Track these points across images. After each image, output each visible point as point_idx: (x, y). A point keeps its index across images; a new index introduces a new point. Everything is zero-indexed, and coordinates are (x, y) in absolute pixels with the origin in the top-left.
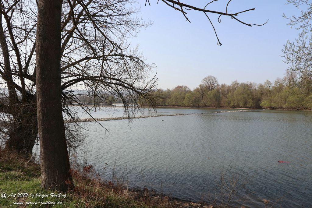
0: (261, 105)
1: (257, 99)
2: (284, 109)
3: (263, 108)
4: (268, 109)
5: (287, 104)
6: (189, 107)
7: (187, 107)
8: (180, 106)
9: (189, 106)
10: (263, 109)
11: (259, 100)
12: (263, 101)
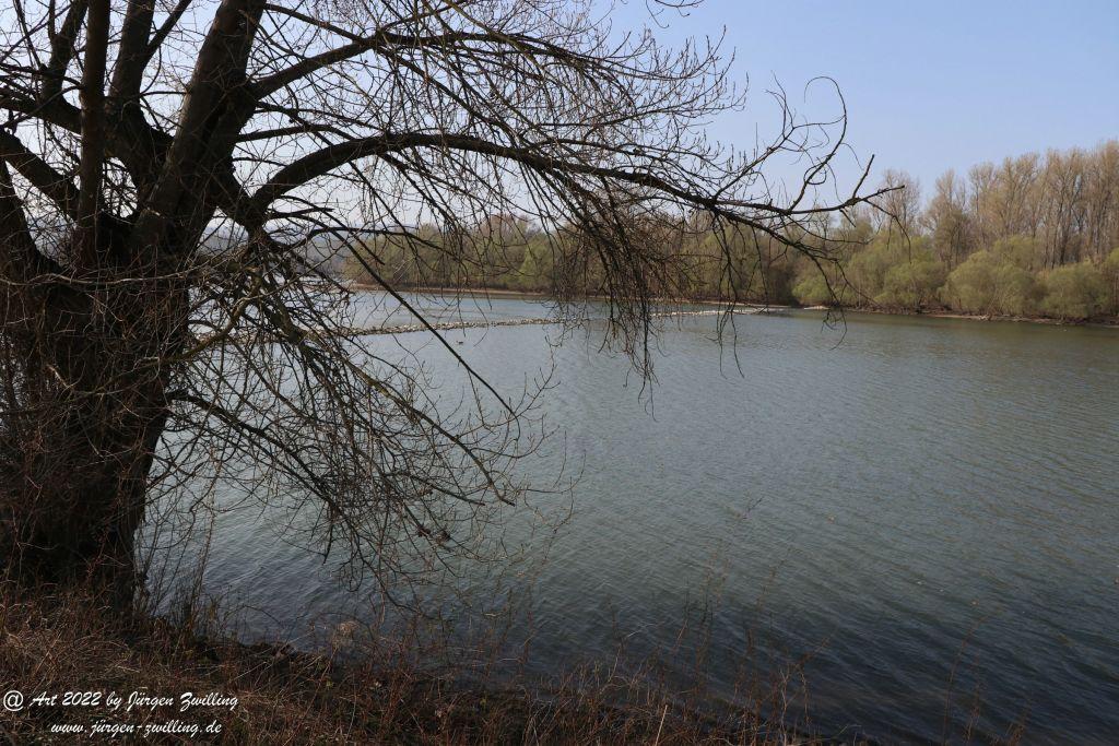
0: (794, 291)
1: (780, 271)
2: (875, 309)
3: (802, 302)
4: (821, 307)
5: (885, 294)
6: (536, 291)
7: (531, 291)
8: (505, 287)
9: (540, 290)
10: (802, 306)
11: (788, 275)
12: (804, 280)
